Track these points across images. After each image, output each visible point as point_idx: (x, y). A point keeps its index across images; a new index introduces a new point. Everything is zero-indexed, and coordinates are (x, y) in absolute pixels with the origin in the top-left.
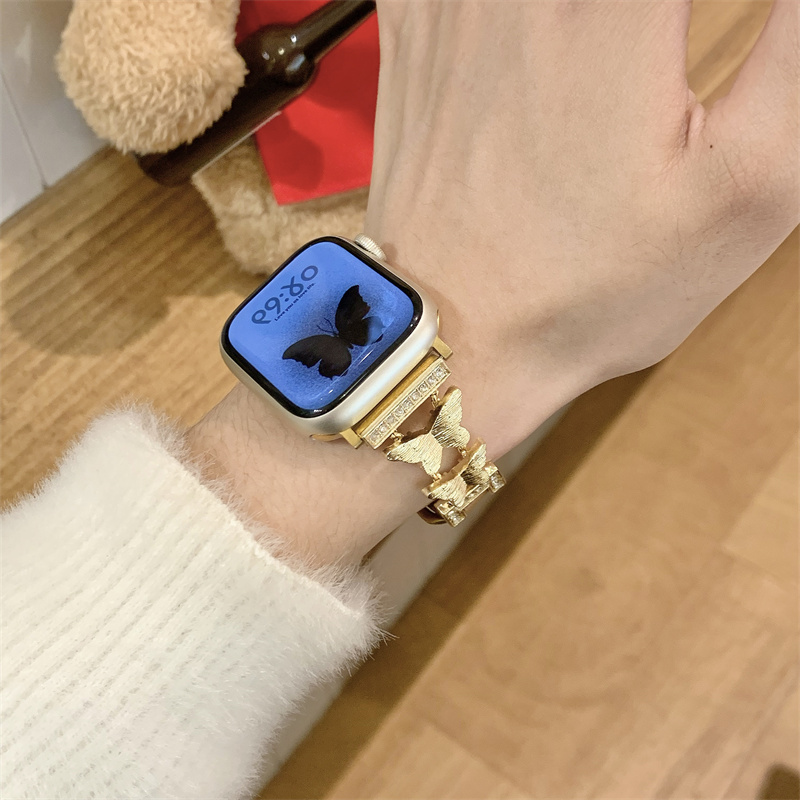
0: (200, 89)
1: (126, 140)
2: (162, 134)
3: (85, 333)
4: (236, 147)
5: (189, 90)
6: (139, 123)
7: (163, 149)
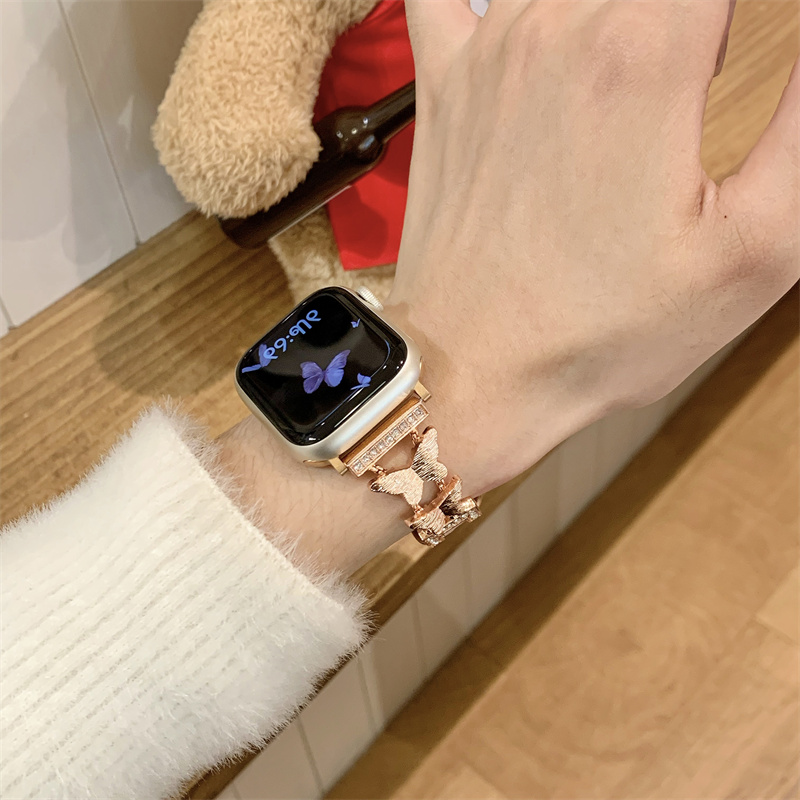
0: (278, 163)
1: (210, 205)
2: (242, 202)
3: (165, 377)
4: (310, 215)
5: (268, 163)
6: (223, 190)
7: (243, 214)
